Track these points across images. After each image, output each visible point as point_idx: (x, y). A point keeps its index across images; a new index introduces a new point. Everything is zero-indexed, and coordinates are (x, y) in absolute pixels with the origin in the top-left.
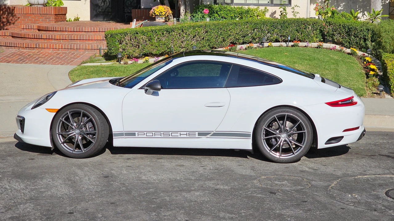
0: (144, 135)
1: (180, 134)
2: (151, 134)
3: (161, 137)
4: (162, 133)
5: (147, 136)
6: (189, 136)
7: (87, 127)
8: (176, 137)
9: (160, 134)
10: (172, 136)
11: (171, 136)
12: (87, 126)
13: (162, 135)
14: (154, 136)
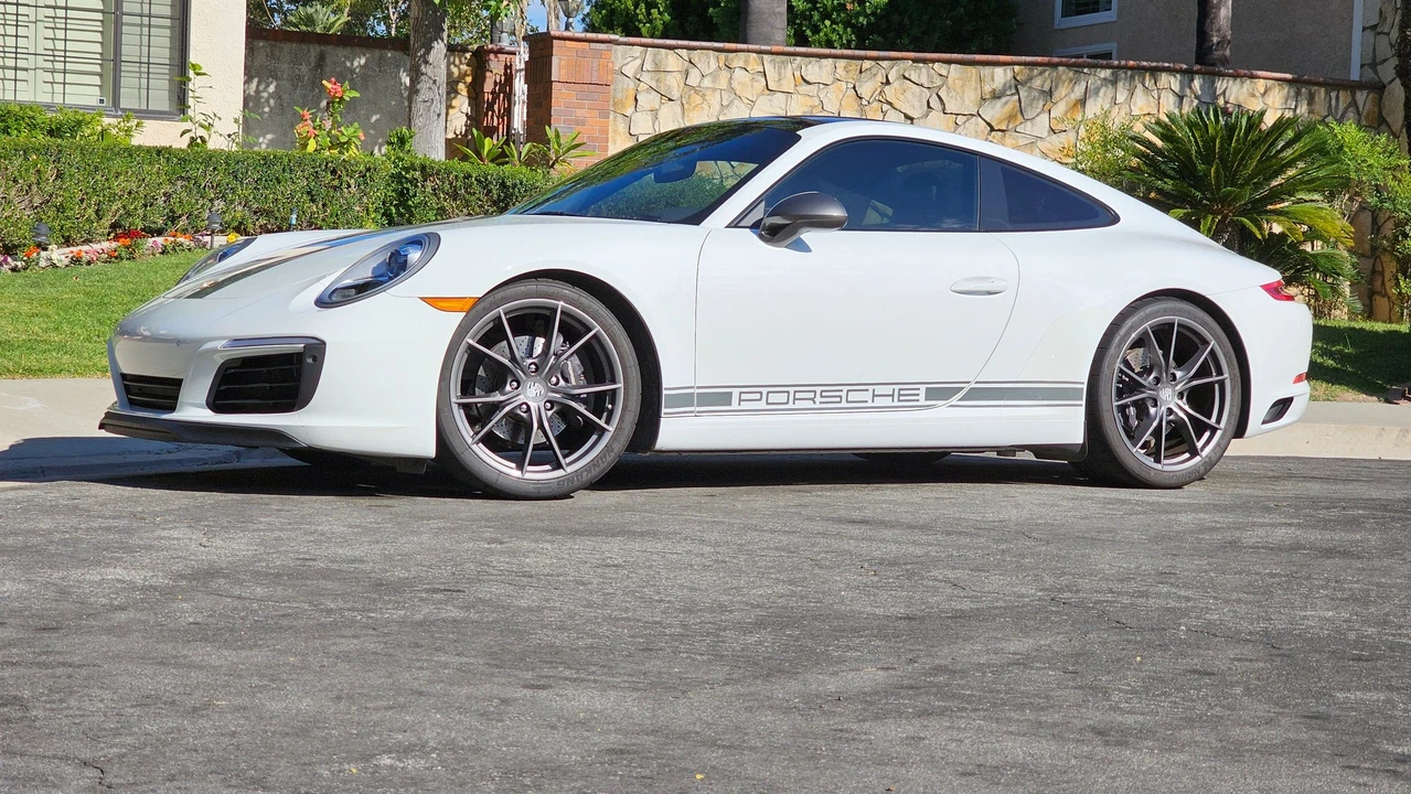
0: (761, 399)
1: (874, 396)
2: (783, 398)
3: (815, 406)
4: (818, 389)
5: (768, 403)
6: (899, 401)
7: (571, 373)
8: (861, 407)
9: (812, 395)
10: (847, 402)
11: (844, 404)
12: (570, 367)
13: (818, 399)
14: (790, 406)
